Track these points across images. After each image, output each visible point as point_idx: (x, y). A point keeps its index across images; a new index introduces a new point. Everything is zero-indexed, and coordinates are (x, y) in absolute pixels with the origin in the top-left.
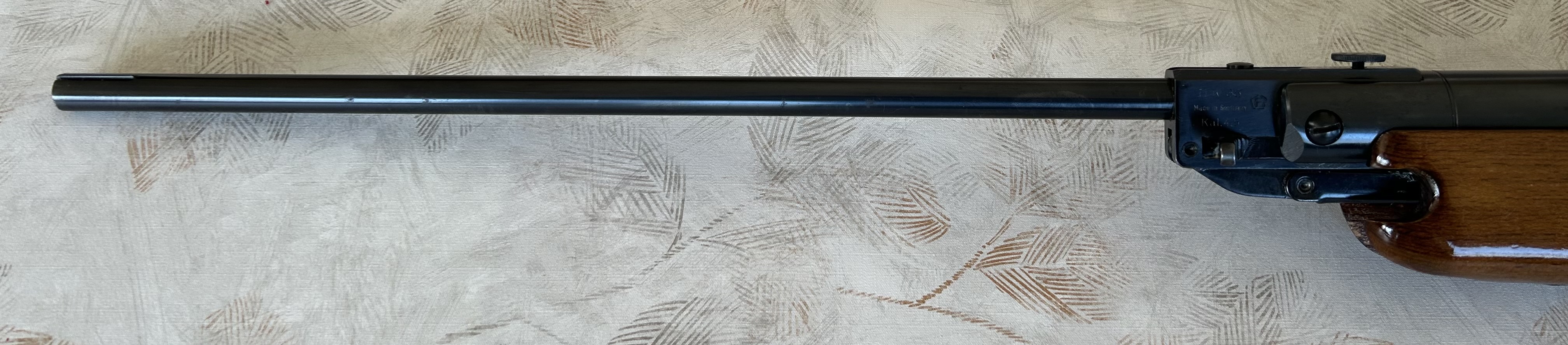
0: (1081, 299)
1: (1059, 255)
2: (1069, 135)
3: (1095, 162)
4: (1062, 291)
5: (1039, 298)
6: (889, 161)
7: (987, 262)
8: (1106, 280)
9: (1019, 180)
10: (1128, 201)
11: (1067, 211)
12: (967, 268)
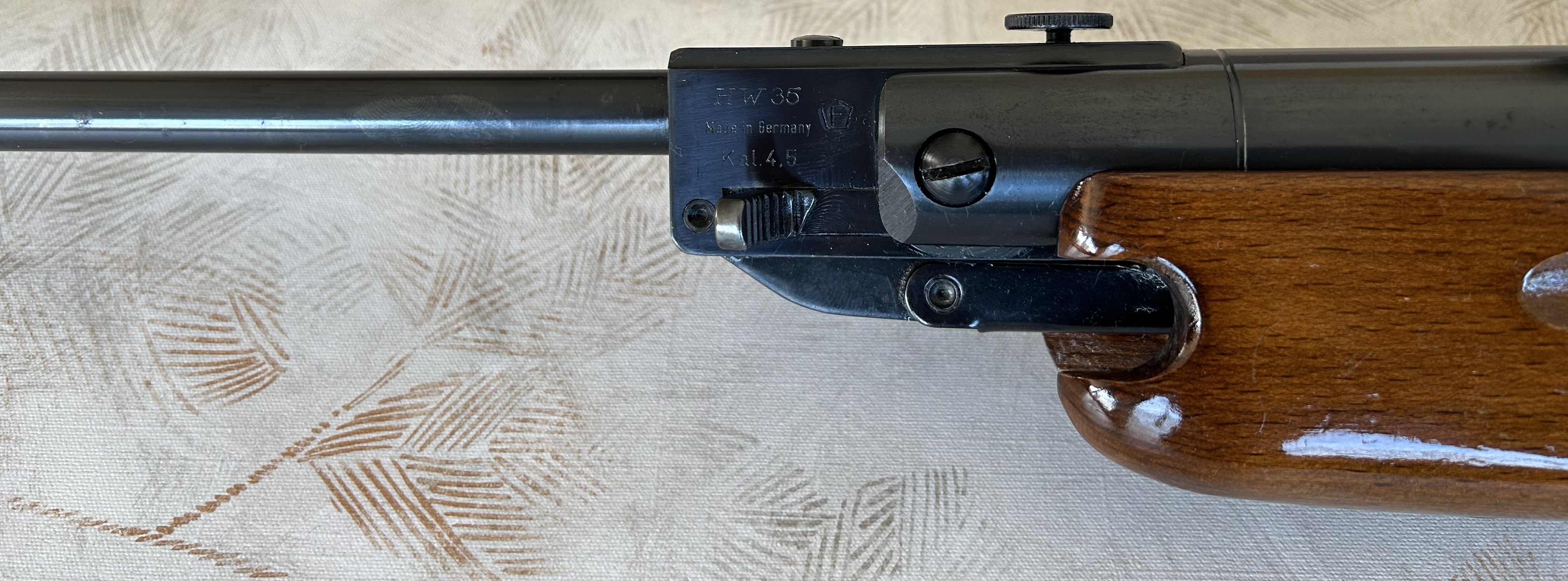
0: (494, 527)
1: (481, 430)
2: (578, 192)
3: (610, 243)
4: (461, 510)
5: (409, 524)
6: (218, 241)
7: (332, 446)
8: (558, 485)
9: (452, 276)
10: (651, 320)
11: (524, 341)
12: (286, 459)
